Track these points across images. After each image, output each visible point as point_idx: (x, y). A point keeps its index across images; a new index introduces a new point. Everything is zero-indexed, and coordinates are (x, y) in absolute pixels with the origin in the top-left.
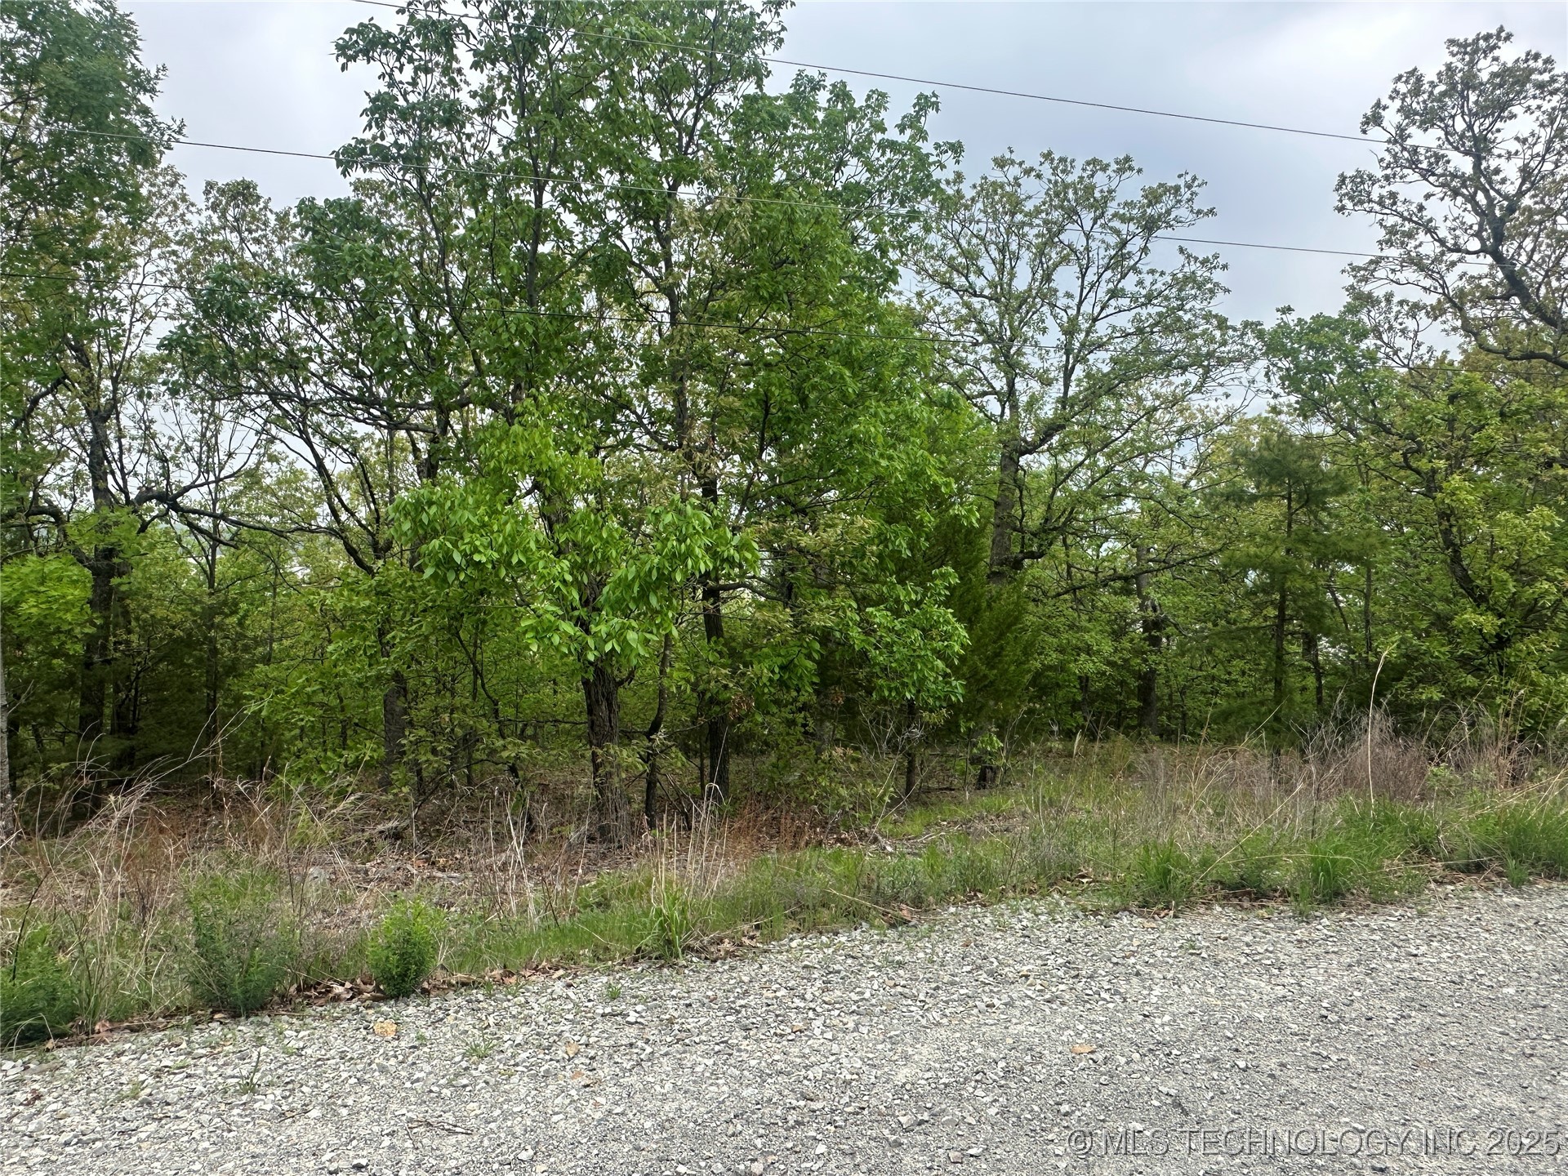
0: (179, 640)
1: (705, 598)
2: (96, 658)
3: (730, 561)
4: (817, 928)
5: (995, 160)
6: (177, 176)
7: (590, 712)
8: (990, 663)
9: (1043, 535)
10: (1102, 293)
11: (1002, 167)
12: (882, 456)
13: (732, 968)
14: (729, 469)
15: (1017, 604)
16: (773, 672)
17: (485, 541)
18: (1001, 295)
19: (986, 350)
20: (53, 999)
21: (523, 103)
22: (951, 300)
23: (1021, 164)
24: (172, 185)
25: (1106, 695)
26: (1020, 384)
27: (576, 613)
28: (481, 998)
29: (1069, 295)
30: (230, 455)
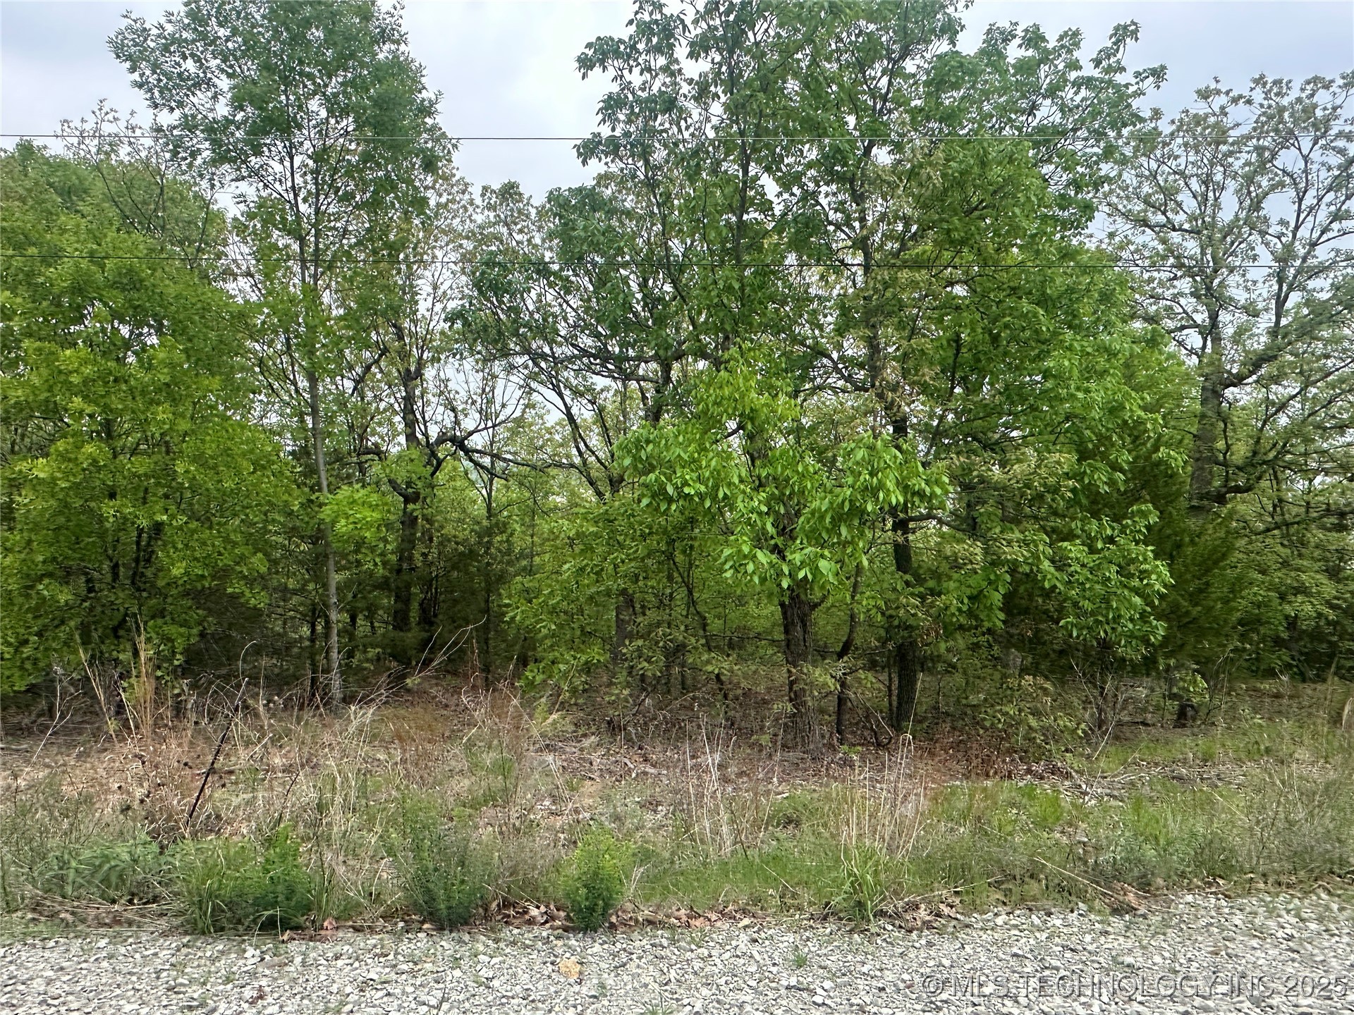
0: (462, 554)
1: (894, 529)
2: (405, 566)
3: (921, 494)
4: (1026, 903)
5: (1199, 92)
6: (466, 185)
7: (787, 632)
8: (1194, 598)
9: (1250, 469)
10: (1323, 215)
11: (1206, 98)
12: (1078, 389)
13: (930, 944)
14: (917, 409)
15: (1224, 540)
16: (962, 603)
17: (695, 475)
18: (1201, 228)
19: (1185, 285)
20: (291, 892)
21: (732, 83)
22: (1147, 238)
23: (1227, 93)
24: (463, 193)
25: (1316, 635)
26: (1224, 317)
27: (772, 542)
28: (665, 942)
29: (1283, 223)
30: (503, 406)
